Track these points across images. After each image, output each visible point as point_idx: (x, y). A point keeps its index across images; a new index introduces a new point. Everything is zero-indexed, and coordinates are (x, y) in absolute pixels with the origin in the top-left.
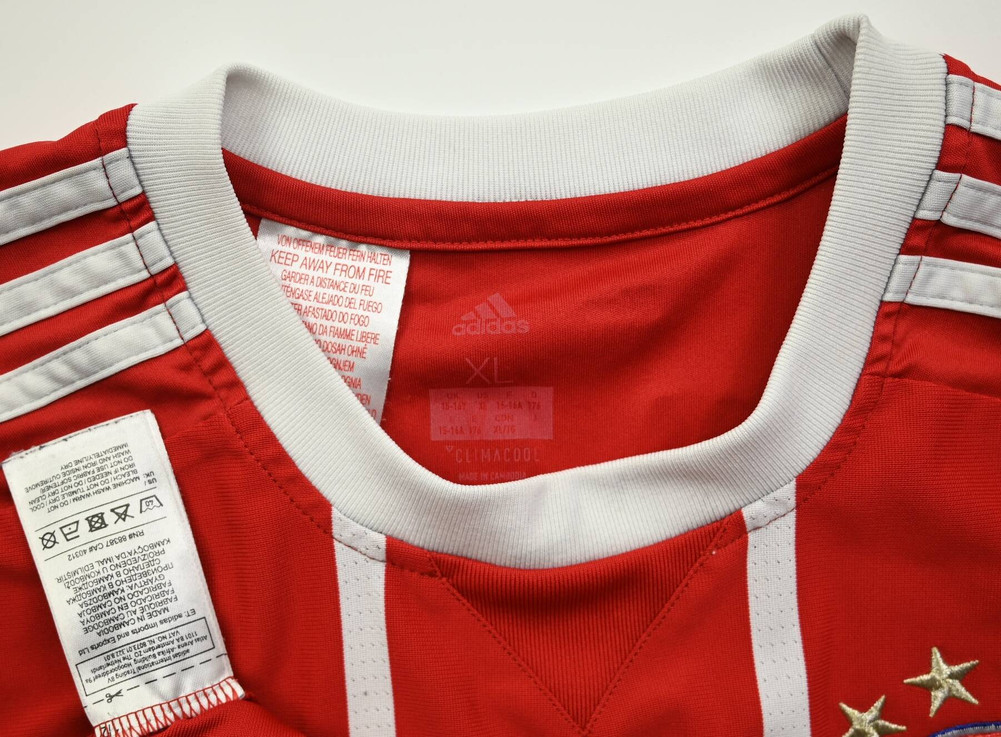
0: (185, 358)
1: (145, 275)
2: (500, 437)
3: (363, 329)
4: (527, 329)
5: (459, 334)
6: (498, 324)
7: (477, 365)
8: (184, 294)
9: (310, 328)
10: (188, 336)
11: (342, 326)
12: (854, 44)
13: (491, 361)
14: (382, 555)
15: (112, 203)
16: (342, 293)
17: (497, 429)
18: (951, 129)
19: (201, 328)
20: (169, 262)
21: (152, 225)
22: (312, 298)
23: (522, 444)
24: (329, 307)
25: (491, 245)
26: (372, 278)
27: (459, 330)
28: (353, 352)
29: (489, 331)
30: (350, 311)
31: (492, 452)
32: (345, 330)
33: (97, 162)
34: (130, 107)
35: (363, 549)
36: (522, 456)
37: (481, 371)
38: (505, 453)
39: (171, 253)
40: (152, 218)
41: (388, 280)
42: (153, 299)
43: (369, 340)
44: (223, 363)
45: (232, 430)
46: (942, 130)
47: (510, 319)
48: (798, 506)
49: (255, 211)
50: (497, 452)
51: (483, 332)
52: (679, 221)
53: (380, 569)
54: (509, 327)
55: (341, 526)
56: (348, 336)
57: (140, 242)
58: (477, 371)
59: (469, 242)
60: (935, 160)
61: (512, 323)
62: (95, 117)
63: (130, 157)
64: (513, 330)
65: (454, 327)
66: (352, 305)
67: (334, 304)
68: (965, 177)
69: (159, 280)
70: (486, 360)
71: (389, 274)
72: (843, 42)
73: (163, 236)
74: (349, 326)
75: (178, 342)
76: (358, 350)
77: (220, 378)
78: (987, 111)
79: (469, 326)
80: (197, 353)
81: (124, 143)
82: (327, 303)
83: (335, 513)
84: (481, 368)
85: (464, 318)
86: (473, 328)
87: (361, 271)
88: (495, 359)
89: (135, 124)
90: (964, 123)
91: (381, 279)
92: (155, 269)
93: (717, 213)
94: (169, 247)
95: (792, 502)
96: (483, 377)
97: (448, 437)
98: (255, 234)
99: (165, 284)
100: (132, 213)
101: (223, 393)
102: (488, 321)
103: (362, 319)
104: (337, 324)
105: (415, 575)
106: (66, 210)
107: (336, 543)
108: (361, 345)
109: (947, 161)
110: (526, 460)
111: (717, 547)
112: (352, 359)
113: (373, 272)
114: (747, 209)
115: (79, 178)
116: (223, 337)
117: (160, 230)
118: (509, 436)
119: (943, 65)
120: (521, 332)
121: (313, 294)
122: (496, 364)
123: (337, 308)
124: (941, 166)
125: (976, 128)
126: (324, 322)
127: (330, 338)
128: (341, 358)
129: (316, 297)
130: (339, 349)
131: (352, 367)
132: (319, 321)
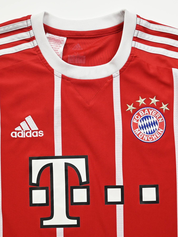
0: (34, 49)
1: (30, 37)
4: (82, 49)
8: (35, 40)
9: (53, 48)
10: (35, 46)
11: (57, 45)
12: (124, 12)
14: (61, 77)
15: (27, 27)
18: (137, 25)
19: (37, 45)
20: (33, 35)
21: (32, 30)
23: (81, 64)
25: (77, 37)
27: (73, 49)
33: (26, 21)
34: (31, 15)
35: (58, 76)
40: (32, 29)
42: (31, 41)
44: (39, 50)
45: (40, 60)
46: (136, 25)
48: (120, 74)
49: (46, 31)
52: (103, 34)
53: (61, 79)
55: (55, 73)
57: (30, 32)
59: (75, 36)
60: (135, 29)
62: (27, 16)
63: (30, 20)
68: (139, 31)
69: (32, 38)
72: (123, 13)
73: (33, 32)
75: (34, 47)
77: (39, 52)
78: (142, 23)
80: (36, 49)
81: (30, 19)
82: (55, 43)
83: (54, 71)
85: (74, 47)
86: (75, 49)
89: (31, 17)
90: (139, 24)
92: (31, 36)
93: (108, 33)
95: (119, 74)
97: (70, 63)
98: (46, 34)
99: (32, 39)
100: (29, 28)
101: (39, 54)
105: (65, 80)
106: (21, 27)
107: (54, 75)
108: (59, 48)
109: (137, 29)
111: (109, 80)
112: (58, 49)
114: (112, 33)
115: (23, 23)
116: (39, 46)
118: (79, 63)
119: (136, 16)
124: (136, 29)
125: (140, 25)
126: (54, 45)
127: (55, 47)
128: (56, 49)
129: (53, 42)
130: (56, 48)
131: (58, 51)
132: (53, 45)
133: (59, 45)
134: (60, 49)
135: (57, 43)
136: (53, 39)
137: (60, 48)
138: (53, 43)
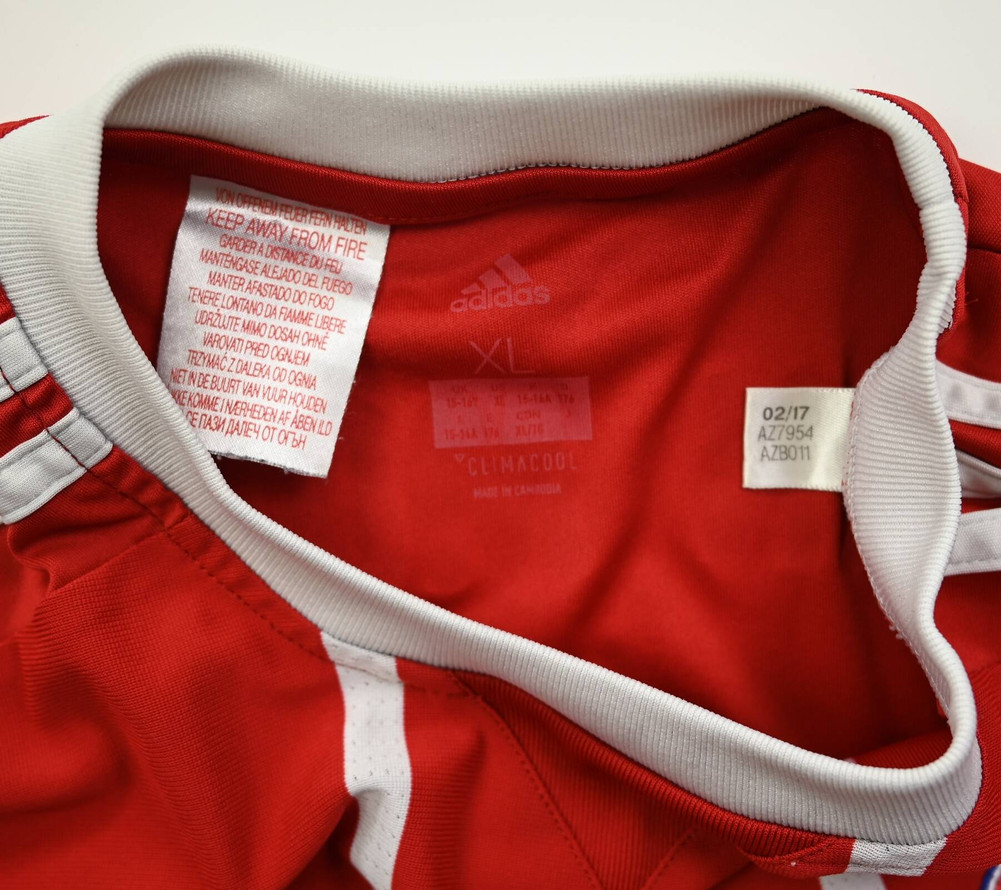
0: (93, 487)
2: (524, 440)
3: (326, 312)
5: (459, 310)
6: (508, 293)
7: (486, 351)
8: (73, 414)
10: (91, 462)
11: (297, 307)
13: (504, 343)
16: (300, 268)
17: (519, 431)
21: (11, 322)
22: (258, 271)
23: (553, 447)
24: (283, 283)
26: (341, 250)
27: (459, 305)
28: (309, 340)
29: (498, 304)
30: (309, 290)
31: (515, 460)
32: (301, 313)
36: (554, 464)
37: (492, 358)
38: (532, 459)
39: (42, 359)
41: (361, 255)
43: (332, 327)
47: (524, 285)
50: (521, 460)
51: (490, 306)
54: (523, 297)
56: (304, 320)
58: (487, 358)
61: (527, 291)
64: (529, 301)
65: (452, 304)
66: (313, 283)
67: (288, 280)
70: (497, 343)
71: (363, 247)
73: (28, 337)
74: (307, 308)
75: (79, 472)
76: (317, 339)
79: (472, 300)
82: (279, 278)
84: (492, 352)
85: (465, 292)
86: (477, 302)
87: (326, 239)
88: (509, 340)
91: (352, 252)
92: (21, 384)
94: (38, 351)
96: (497, 366)
97: (457, 443)
99: (41, 403)
102: (495, 291)
103: (324, 300)
104: (290, 305)
108: (321, 333)
110: (560, 469)
112: (308, 349)
113: (342, 242)
116: (136, 449)
117: (23, 329)
118: (536, 439)
120: (539, 302)
121: (261, 267)
122: (509, 346)
123: (291, 285)
126: (273, 301)
127: (279, 322)
128: (293, 347)
129: (265, 270)
130: (291, 336)
131: (306, 360)
132: (266, 300)
133: (322, 303)
134: (330, 344)
135: (301, 287)
136: (259, 239)
137: (333, 335)
138: (262, 279)
